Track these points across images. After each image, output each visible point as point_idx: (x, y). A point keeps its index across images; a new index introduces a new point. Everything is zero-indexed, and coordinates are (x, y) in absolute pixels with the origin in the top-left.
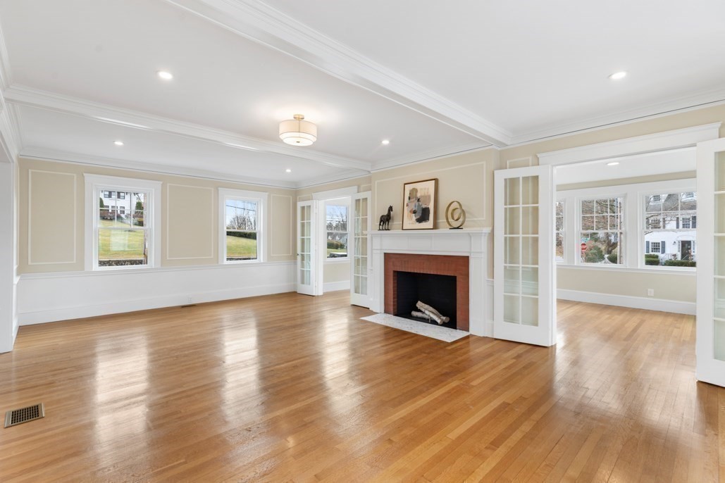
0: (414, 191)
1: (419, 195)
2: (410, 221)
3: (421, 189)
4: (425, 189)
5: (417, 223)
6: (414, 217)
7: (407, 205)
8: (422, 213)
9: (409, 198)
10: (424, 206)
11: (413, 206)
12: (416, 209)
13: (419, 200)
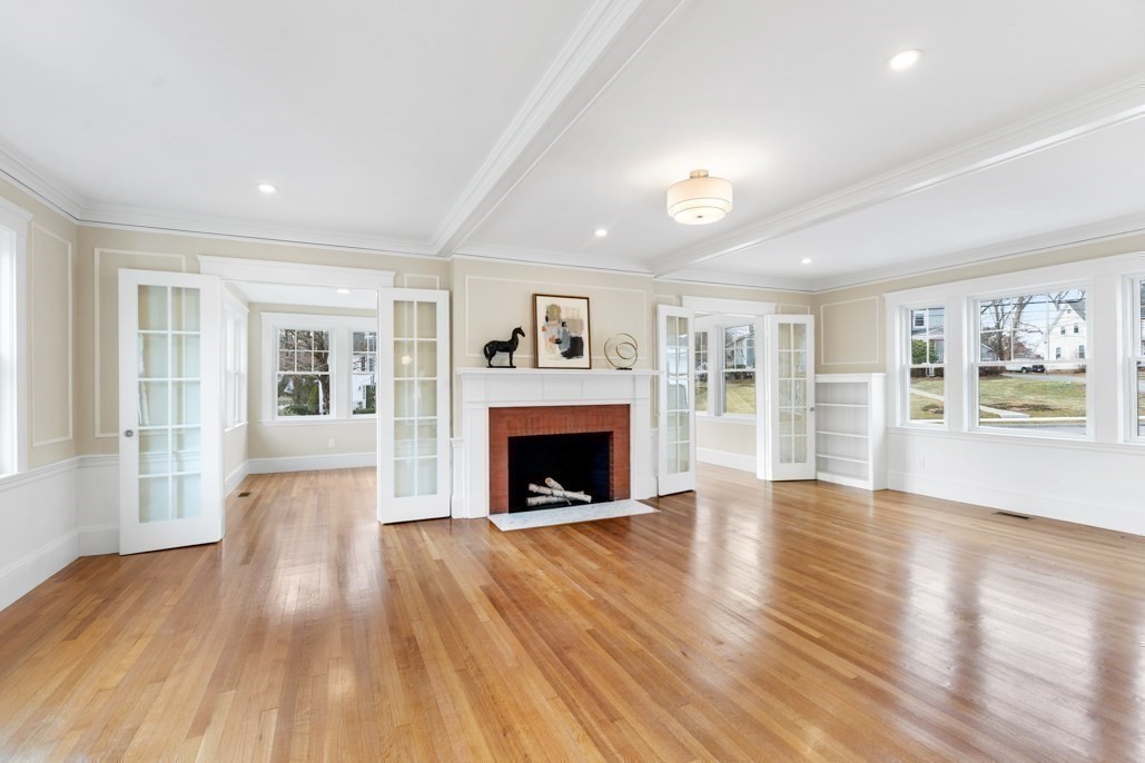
0: (553, 310)
1: (563, 316)
2: (550, 355)
3: (567, 309)
4: (574, 309)
5: (564, 359)
6: (558, 350)
7: (544, 330)
8: (571, 345)
9: (547, 319)
10: (574, 335)
11: (555, 331)
12: (561, 337)
13: (563, 324)
